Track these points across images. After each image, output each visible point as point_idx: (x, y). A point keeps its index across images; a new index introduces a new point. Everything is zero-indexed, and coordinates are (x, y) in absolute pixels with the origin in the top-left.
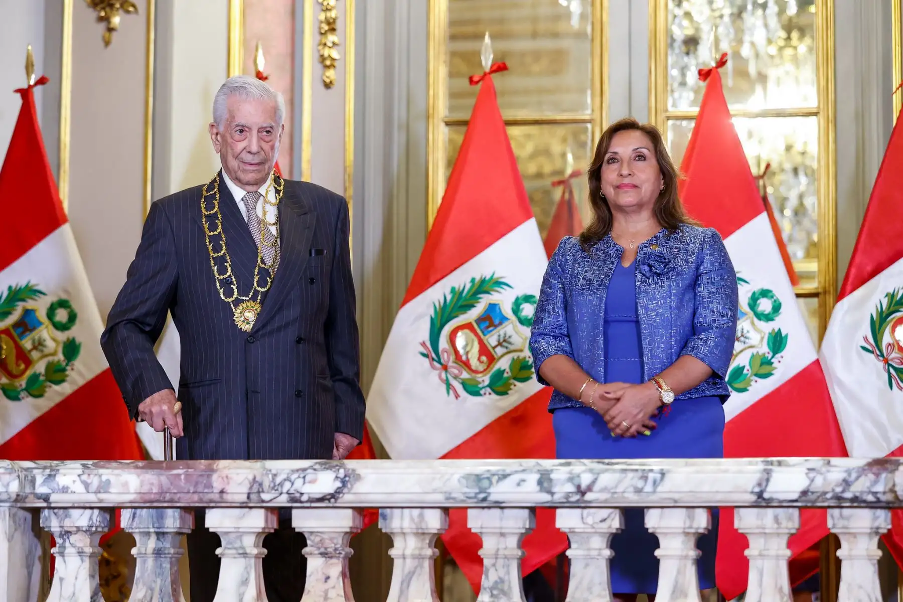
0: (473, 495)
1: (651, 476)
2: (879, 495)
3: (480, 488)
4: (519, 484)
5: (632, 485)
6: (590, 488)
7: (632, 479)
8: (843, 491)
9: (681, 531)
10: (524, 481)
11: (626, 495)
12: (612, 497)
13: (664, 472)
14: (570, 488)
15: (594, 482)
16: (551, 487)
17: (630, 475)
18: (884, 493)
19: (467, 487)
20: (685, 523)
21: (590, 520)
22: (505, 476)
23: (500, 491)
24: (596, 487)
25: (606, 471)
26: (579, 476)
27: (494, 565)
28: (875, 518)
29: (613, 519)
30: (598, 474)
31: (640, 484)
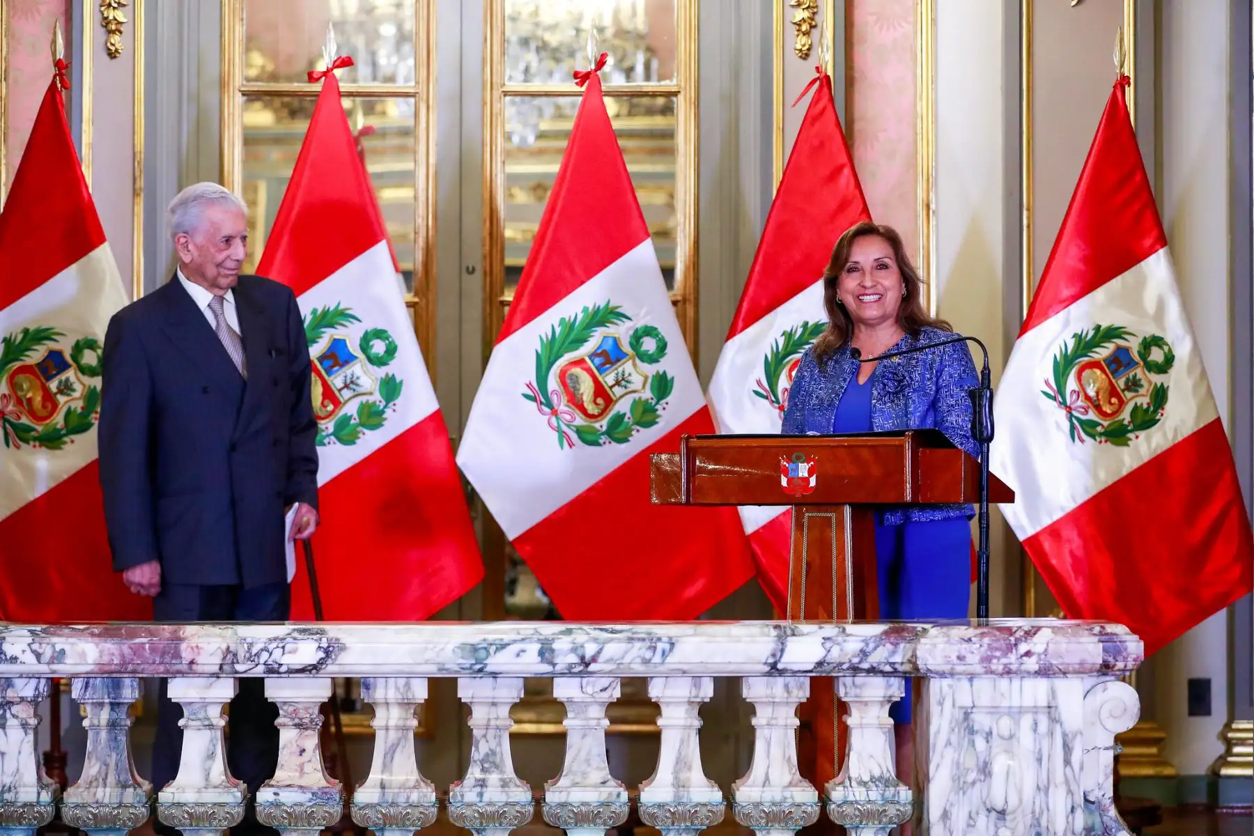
0: (468, 666)
1: (660, 646)
2: (897, 666)
3: (476, 659)
4: (518, 655)
5: (639, 656)
6: (594, 659)
7: (640, 649)
8: (860, 662)
9: (686, 700)
10: (523, 651)
11: (632, 666)
12: (618, 668)
13: (674, 641)
14: (574, 659)
15: (599, 652)
16: (553, 657)
17: (638, 645)
18: (902, 663)
19: (462, 658)
20: (690, 693)
21: (590, 690)
22: (502, 646)
23: (496, 662)
24: (601, 658)
25: (611, 640)
26: (582, 646)
27: (485, 736)
28: (889, 686)
29: (614, 688)
30: (604, 643)
31: (648, 655)
